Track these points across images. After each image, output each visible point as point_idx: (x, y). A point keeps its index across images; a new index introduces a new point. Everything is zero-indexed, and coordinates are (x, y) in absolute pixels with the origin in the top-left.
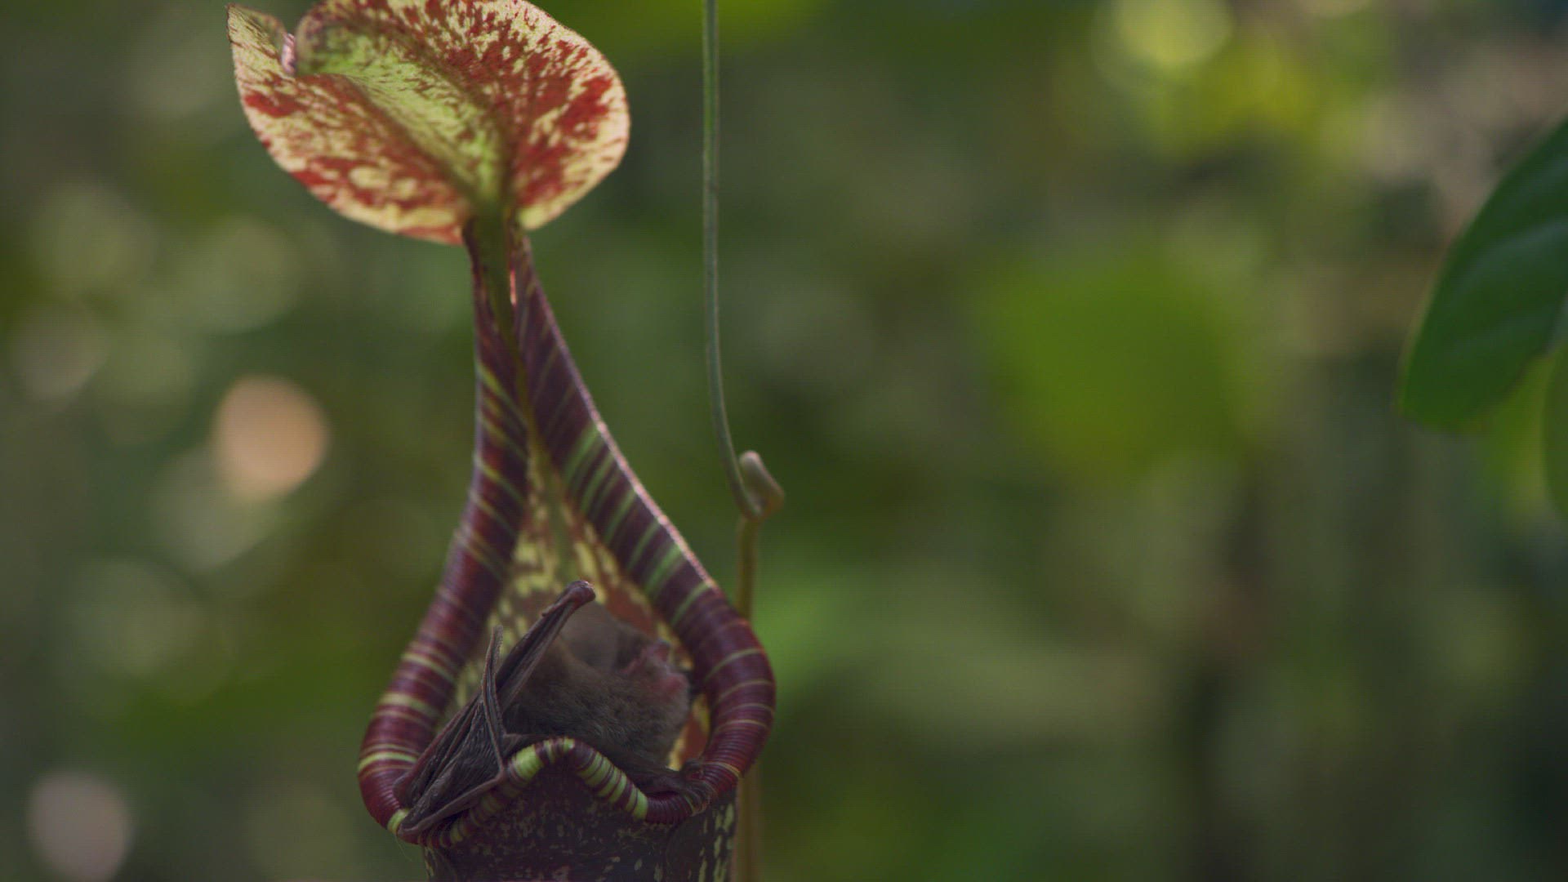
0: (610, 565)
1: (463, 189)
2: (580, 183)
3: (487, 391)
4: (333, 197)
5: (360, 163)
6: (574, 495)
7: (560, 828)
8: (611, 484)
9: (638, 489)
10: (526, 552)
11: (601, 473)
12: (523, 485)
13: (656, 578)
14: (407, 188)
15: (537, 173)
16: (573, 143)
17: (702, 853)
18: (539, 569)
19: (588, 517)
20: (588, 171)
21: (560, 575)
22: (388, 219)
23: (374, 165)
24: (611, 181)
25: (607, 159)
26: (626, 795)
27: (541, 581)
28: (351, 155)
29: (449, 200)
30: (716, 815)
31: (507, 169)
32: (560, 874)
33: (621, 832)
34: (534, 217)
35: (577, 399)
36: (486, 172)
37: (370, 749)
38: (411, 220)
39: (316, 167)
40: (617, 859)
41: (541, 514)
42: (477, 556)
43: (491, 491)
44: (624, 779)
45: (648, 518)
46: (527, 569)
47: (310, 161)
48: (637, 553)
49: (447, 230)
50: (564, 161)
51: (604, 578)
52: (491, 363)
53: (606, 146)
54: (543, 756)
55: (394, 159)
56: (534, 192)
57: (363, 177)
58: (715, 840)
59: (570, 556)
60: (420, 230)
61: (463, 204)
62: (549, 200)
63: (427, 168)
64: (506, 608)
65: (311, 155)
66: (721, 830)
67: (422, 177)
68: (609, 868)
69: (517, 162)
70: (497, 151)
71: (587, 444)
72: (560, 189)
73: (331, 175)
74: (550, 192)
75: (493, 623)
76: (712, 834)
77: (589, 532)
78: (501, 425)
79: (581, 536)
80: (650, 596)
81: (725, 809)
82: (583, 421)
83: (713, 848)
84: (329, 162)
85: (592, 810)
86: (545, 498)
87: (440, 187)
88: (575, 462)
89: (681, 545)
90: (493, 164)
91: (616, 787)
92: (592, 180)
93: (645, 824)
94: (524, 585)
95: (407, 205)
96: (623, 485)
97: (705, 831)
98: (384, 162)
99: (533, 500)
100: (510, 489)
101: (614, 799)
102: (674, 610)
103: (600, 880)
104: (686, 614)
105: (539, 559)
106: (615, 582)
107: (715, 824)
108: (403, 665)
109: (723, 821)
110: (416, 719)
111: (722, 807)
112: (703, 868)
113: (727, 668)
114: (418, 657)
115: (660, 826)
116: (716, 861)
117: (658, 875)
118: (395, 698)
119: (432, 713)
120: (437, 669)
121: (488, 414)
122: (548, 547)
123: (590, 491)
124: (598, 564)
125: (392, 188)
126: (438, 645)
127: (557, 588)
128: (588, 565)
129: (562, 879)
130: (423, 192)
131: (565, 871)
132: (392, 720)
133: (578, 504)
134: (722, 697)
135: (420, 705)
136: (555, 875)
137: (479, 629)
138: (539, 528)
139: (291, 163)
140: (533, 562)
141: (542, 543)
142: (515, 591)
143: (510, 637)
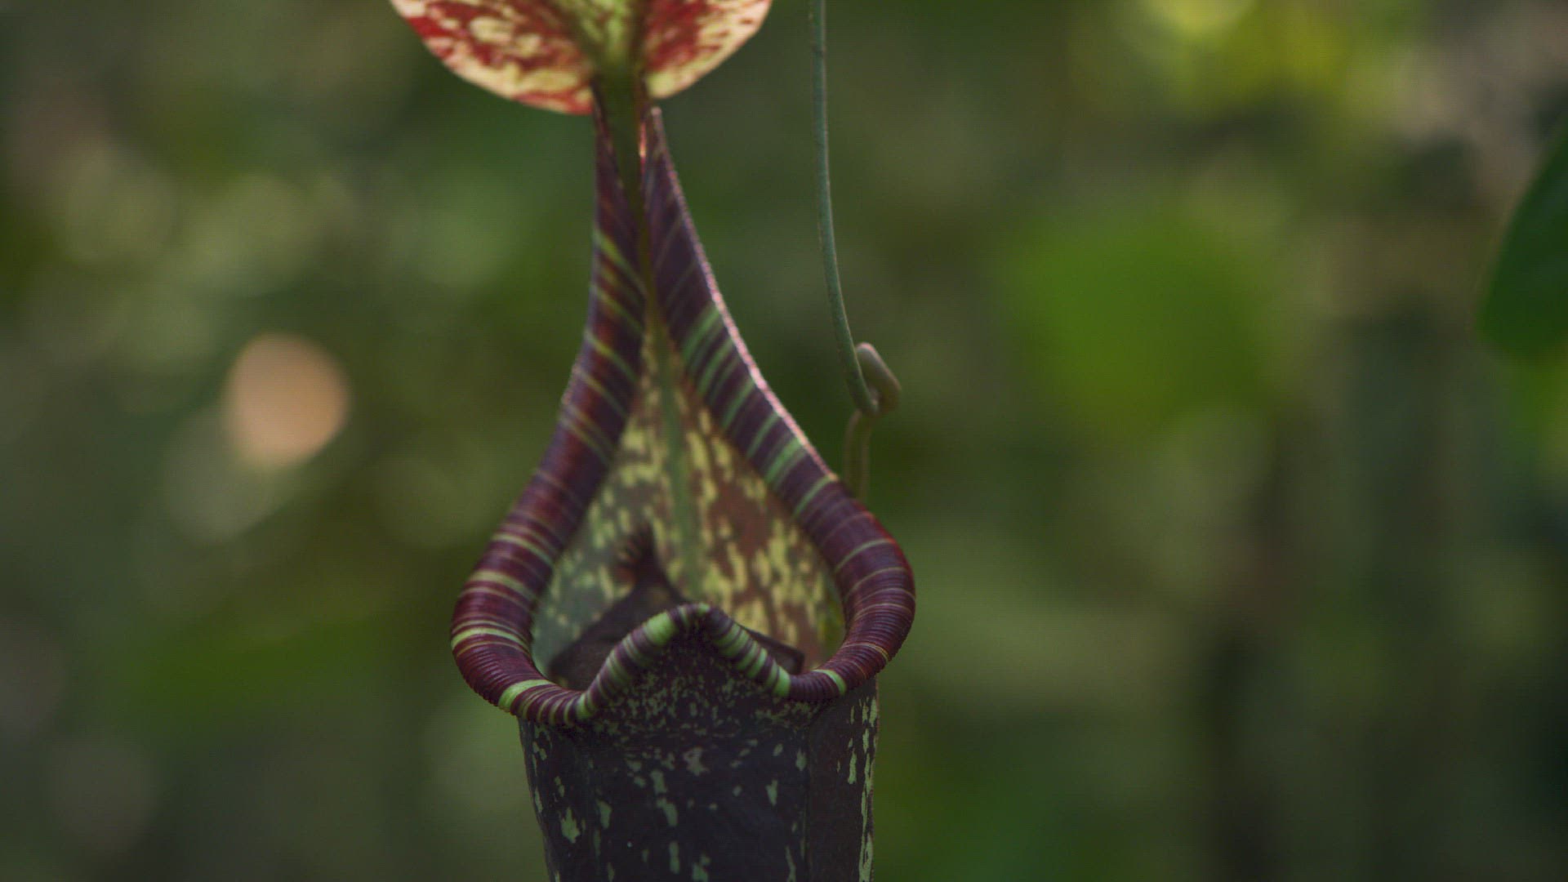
0: (724, 456)
1: (591, 49)
2: (716, 49)
3: (604, 259)
4: (449, 51)
5: (483, 12)
6: (691, 376)
7: (693, 706)
8: (729, 370)
9: (757, 377)
10: (634, 440)
11: (721, 355)
12: (637, 366)
13: (778, 466)
14: (530, 45)
15: (671, 33)
17: (850, 744)
18: (646, 459)
19: (706, 401)
20: (724, 34)
21: (669, 467)
22: (504, 82)
23: (497, 15)
24: (748, 47)
25: (747, 22)
26: (765, 671)
27: (648, 473)
29: (573, 62)
30: (862, 705)
31: (639, 28)
32: (691, 756)
33: (759, 713)
34: (665, 83)
35: (697, 279)
36: (616, 28)
37: (460, 627)
38: (530, 84)
39: (436, 14)
40: (754, 742)
41: (653, 398)
42: (582, 436)
43: (601, 369)
44: (764, 654)
45: (767, 409)
46: (634, 457)
47: (429, 6)
48: (758, 440)
49: (567, 95)
50: (701, 20)
51: (716, 472)
52: (609, 228)
53: (742, 6)
54: (677, 621)
55: (519, 9)
56: (664, 56)
57: (484, 28)
58: (864, 732)
59: (680, 446)
60: (539, 94)
61: (588, 66)
62: (681, 65)
63: (553, 22)
64: (608, 497)
66: (867, 724)
67: (547, 33)
68: (744, 752)
69: (650, 19)
70: (629, 5)
71: (707, 324)
72: (693, 54)
73: (450, 24)
74: (682, 56)
75: (594, 512)
76: (860, 726)
77: (705, 420)
78: (616, 295)
79: (694, 423)
80: (770, 487)
81: (870, 700)
82: (702, 300)
83: (861, 741)
84: (450, 8)
85: (727, 688)
86: (658, 381)
87: (562, 45)
88: (692, 343)
89: (801, 439)
90: (625, 20)
91: (755, 660)
92: (729, 46)
93: (787, 703)
94: (629, 475)
95: (528, 65)
96: (742, 372)
97: (852, 720)
98: (508, 12)
99: (645, 383)
100: (623, 366)
101: (753, 673)
102: (798, 499)
103: (735, 764)
104: (810, 504)
105: (648, 447)
106: (728, 476)
107: (861, 714)
108: (494, 545)
109: (869, 714)
110: (513, 600)
111: (868, 699)
112: (853, 761)
113: (859, 557)
114: (513, 538)
115: (804, 708)
116: (866, 756)
117: (801, 762)
118: (488, 576)
119: (530, 595)
120: (535, 550)
121: (603, 284)
122: (658, 435)
123: (709, 373)
124: (712, 455)
125: (513, 44)
126: (535, 526)
127: (666, 482)
128: (699, 456)
129: (694, 762)
130: (544, 52)
131: (697, 752)
132: (486, 596)
133: (695, 386)
134: (857, 586)
135: (517, 585)
136: (686, 757)
137: (580, 515)
138: (649, 414)
139: (409, 7)
140: (642, 450)
141: (651, 431)
142: (619, 480)
143: (609, 529)
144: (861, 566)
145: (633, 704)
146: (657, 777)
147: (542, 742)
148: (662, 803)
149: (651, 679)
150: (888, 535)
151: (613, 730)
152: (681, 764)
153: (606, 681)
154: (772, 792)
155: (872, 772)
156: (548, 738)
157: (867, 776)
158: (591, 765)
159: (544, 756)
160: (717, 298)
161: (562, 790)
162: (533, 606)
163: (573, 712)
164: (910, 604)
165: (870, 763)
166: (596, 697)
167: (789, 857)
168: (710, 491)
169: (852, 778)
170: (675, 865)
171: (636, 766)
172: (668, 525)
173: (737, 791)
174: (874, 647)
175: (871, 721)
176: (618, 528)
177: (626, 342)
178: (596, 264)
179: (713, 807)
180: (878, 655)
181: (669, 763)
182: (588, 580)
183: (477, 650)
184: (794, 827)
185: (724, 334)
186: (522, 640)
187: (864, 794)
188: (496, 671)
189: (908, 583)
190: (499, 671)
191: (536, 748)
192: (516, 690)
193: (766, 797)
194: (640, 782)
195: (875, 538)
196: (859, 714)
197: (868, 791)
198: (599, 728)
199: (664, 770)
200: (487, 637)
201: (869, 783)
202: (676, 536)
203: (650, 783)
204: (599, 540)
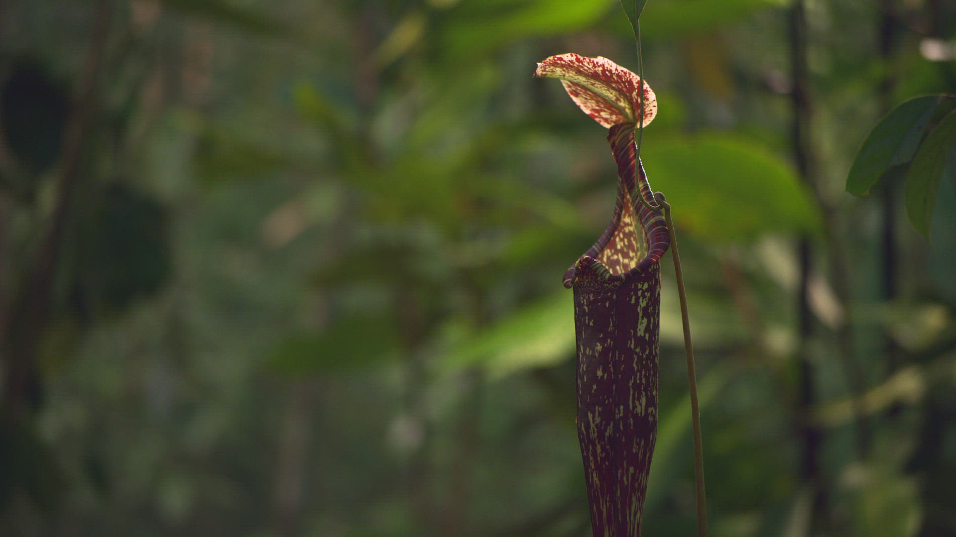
2: (652, 114)
4: (600, 121)
5: (602, 110)
10: (627, 220)
15: (640, 110)
16: (644, 101)
18: (631, 225)
23: (605, 111)
25: (655, 106)
26: (603, 273)
27: (631, 229)
28: (599, 108)
31: (633, 109)
33: (605, 285)
36: (628, 110)
46: (627, 225)
47: (590, 111)
50: (646, 108)
57: (603, 114)
63: (617, 111)
64: (621, 235)
66: (641, 289)
67: (616, 114)
68: (602, 294)
72: (647, 116)
73: (597, 114)
74: (645, 117)
75: (617, 239)
83: (637, 293)
84: (595, 111)
90: (629, 108)
92: (654, 114)
94: (626, 229)
101: (600, 274)
103: (599, 297)
105: (631, 222)
115: (617, 284)
117: (615, 297)
122: (633, 219)
131: (592, 294)
133: (634, 203)
138: (631, 213)
139: (587, 112)
140: (630, 223)
141: (632, 217)
142: (625, 231)
143: (622, 244)
152: (589, 297)
154: (607, 304)
167: (611, 320)
169: (633, 301)
170: (587, 322)
172: (637, 243)
173: (600, 304)
176: (624, 244)
182: (615, 257)
184: (612, 313)
193: (605, 306)
199: (586, 299)
202: (639, 245)
204: (619, 247)
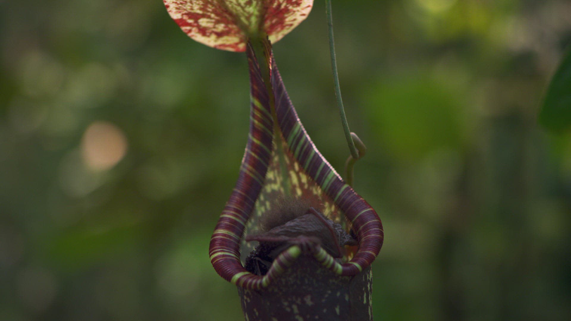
0: (304, 179)
1: (243, 28)
2: (291, 25)
3: (254, 107)
4: (190, 31)
5: (203, 16)
6: (291, 151)
7: (306, 280)
8: (306, 147)
9: (315, 149)
10: (270, 175)
11: (302, 141)
12: (271, 147)
13: (327, 182)
14: (221, 27)
15: (274, 21)
16: (290, 7)
17: (364, 289)
18: (275, 182)
19: (298, 160)
20: (295, 20)
21: (283, 184)
22: (210, 41)
23: (209, 17)
24: (303, 23)
25: (304, 15)
26: (333, 265)
27: (276, 187)
28: (200, 12)
29: (237, 33)
30: (367, 274)
31: (262, 19)
32: (307, 298)
33: (331, 281)
34: (273, 39)
35: (291, 113)
36: (254, 20)
37: (214, 251)
38: (220, 41)
39: (185, 17)
40: (329, 292)
41: (276, 159)
42: (251, 175)
43: (256, 149)
45: (320, 161)
46: (271, 182)
47: (183, 15)
48: (318, 173)
49: (236, 46)
50: (286, 15)
51: (301, 185)
52: (256, 95)
53: (303, 9)
54: (301, 249)
55: (217, 14)
56: (272, 29)
57: (204, 22)
58: (368, 284)
59: (287, 176)
60: (224, 45)
61: (242, 34)
62: (278, 32)
63: (230, 18)
64: (262, 198)
65: (185, 12)
66: (369, 280)
67: (227, 22)
68: (327, 296)
69: (266, 16)
70: (259, 11)
71: (296, 131)
72: (283, 28)
73: (191, 21)
74: (278, 29)
75: (257, 204)
76: (367, 282)
77: (296, 166)
78: (260, 121)
79: (292, 167)
80: (324, 191)
81: (369, 271)
82: (293, 121)
83: (367, 287)
84: (191, 15)
85: (318, 272)
86: (278, 153)
87: (234, 27)
88: (291, 137)
89: (333, 171)
90: (257, 17)
91: (329, 262)
92: (296, 24)
93: (340, 277)
94: (269, 188)
95: (219, 35)
96: (310, 147)
97: (364, 280)
98: (213, 15)
99: (273, 153)
100: (265, 147)
101: (329, 266)
102: (335, 195)
103: (324, 300)
104: (340, 197)
105: (275, 177)
106: (306, 187)
107: (367, 277)
108: (222, 219)
109: (369, 277)
110: (232, 240)
111: (368, 271)
112: (365, 295)
113: (360, 216)
114: (228, 215)
115: (347, 278)
116: (369, 292)
117: (347, 298)
118: (221, 231)
119: (237, 237)
120: (238, 220)
121: (254, 116)
122: (279, 173)
123: (298, 149)
124: (299, 179)
125: (214, 27)
126: (236, 211)
127: (282, 190)
128: (295, 180)
129: (308, 301)
130: (227, 29)
131: (309, 297)
132: (221, 239)
133: (294, 154)
134: (361, 227)
135: (232, 234)
136: (305, 299)
137: (253, 205)
138: (275, 165)
139: (175, 15)
140: (273, 179)
141: (276, 171)
142: (265, 190)
143: (263, 209)
144: (362, 220)
145: (283, 280)
146: (295, 307)
147: (248, 295)
148: (297, 317)
149: (290, 270)
150: (370, 207)
151: (276, 290)
152: (303, 302)
153: (273, 272)
154: (337, 310)
155: (371, 298)
156: (250, 294)
157: (370, 300)
158: (268, 304)
159: (249, 300)
160: (298, 120)
161: (257, 314)
162: (239, 242)
163: (261, 284)
164: (382, 234)
165: (371, 295)
166: (270, 278)
168: (299, 192)
169: (365, 302)
171: (286, 304)
173: (325, 311)
174: (370, 252)
175: (370, 279)
176: (266, 209)
177: (266, 139)
178: (251, 109)
179: (317, 317)
180: (372, 255)
181: (299, 301)
183: (221, 261)
185: (302, 133)
186: (237, 256)
187: (369, 307)
188: (229, 269)
189: (380, 226)
190: (230, 269)
191: (245, 298)
192: (237, 276)
193: (335, 313)
194: (288, 309)
195: (366, 208)
196: (366, 277)
197: (371, 305)
198: (270, 290)
199: (298, 305)
200: (223, 256)
201: (371, 303)
203: (292, 310)
204: (259, 214)
